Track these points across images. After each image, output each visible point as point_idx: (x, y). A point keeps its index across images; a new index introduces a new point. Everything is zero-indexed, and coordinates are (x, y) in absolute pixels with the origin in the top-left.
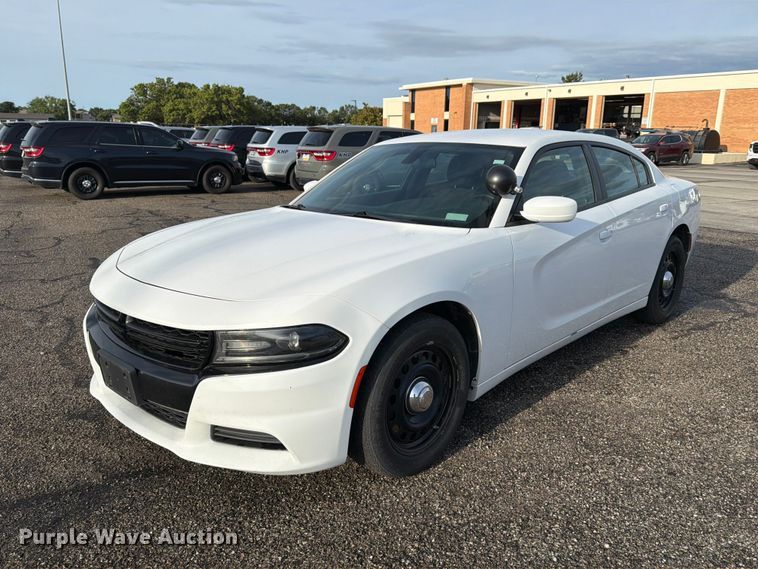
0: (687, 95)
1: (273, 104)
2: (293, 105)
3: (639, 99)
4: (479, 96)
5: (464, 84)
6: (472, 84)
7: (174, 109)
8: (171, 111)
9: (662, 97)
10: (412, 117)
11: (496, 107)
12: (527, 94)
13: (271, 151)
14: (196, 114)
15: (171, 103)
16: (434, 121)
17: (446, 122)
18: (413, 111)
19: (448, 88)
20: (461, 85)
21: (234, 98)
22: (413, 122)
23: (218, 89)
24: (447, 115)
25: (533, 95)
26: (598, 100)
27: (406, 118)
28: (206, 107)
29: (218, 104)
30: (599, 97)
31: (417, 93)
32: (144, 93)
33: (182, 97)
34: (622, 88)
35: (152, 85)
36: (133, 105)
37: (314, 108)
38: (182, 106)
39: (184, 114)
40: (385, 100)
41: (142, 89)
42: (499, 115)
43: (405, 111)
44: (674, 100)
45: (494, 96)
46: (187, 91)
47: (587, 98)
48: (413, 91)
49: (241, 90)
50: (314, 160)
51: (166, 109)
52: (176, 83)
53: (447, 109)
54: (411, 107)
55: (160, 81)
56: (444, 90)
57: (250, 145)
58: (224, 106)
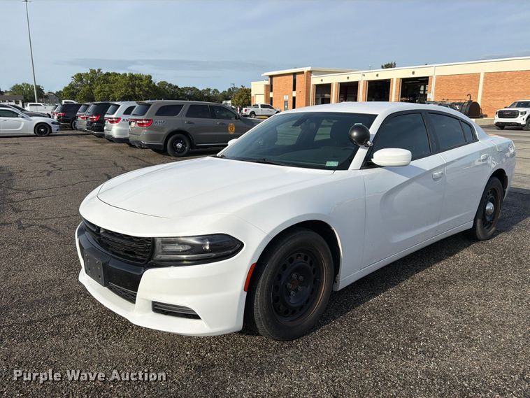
0: (458, 77)
1: (180, 87)
2: (194, 88)
3: (425, 81)
4: (316, 80)
5: (305, 71)
6: (310, 72)
7: (101, 91)
8: (99, 92)
9: (441, 79)
10: (271, 95)
11: (327, 87)
12: (348, 78)
13: (118, 120)
14: (116, 95)
15: (99, 86)
16: (286, 98)
17: (294, 98)
18: (271, 91)
19: (294, 74)
20: (303, 73)
21: (145, 83)
22: (271, 98)
23: (132, 77)
24: (294, 94)
25: (353, 79)
26: (397, 81)
27: (267, 96)
28: (124, 89)
29: (133, 87)
30: (397, 79)
31: (274, 78)
32: (81, 80)
33: (108, 82)
34: (413, 73)
35: (87, 74)
36: (73, 88)
37: (209, 90)
38: (107, 89)
39: (109, 94)
40: (252, 83)
41: (79, 77)
42: (330, 93)
43: (266, 90)
44: (448, 81)
45: (326, 80)
46: (112, 78)
47: (390, 80)
48: (271, 77)
49: (150, 77)
50: (137, 126)
51: (96, 91)
52: (104, 72)
53: (294, 89)
54: (270, 88)
55: (93, 72)
56: (292, 76)
57: (106, 116)
58: (136, 88)
